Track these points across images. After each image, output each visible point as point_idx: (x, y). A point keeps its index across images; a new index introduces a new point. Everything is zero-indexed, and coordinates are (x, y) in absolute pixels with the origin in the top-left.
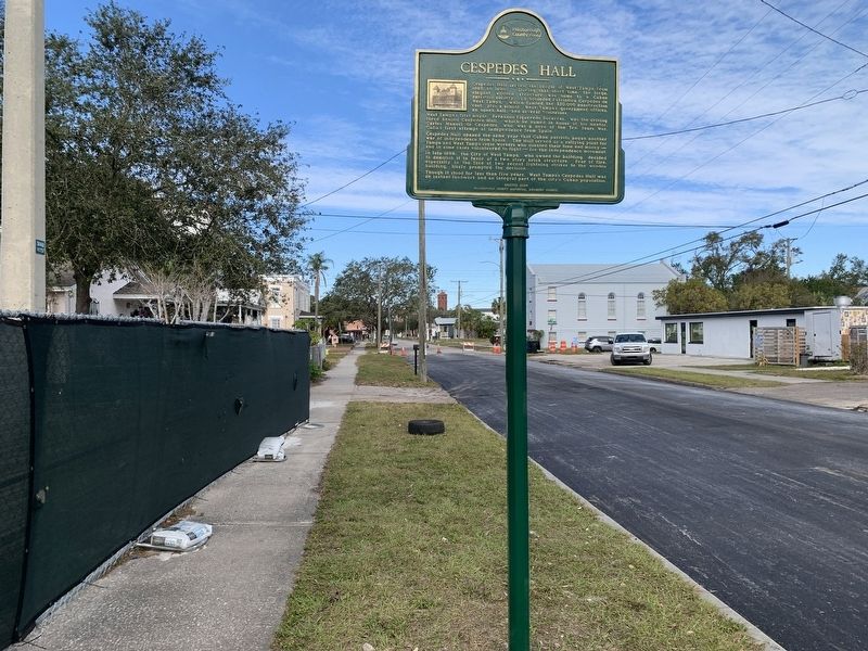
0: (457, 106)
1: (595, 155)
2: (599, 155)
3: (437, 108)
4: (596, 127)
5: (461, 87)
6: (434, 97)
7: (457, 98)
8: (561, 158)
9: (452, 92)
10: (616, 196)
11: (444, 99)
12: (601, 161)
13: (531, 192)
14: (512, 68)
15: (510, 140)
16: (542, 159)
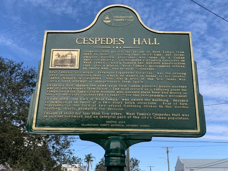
0: (72, 66)
1: (178, 98)
2: (181, 98)
3: (57, 67)
4: (177, 78)
5: (76, 54)
6: (56, 61)
7: (72, 61)
8: (151, 101)
9: (69, 57)
10: (198, 131)
11: (62, 61)
12: (184, 103)
13: (128, 128)
14: (113, 41)
15: (110, 89)
16: (136, 102)
